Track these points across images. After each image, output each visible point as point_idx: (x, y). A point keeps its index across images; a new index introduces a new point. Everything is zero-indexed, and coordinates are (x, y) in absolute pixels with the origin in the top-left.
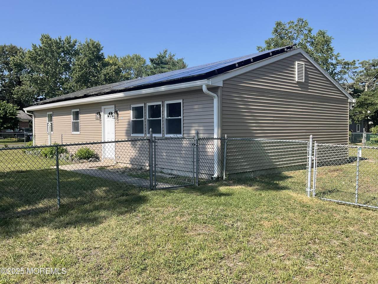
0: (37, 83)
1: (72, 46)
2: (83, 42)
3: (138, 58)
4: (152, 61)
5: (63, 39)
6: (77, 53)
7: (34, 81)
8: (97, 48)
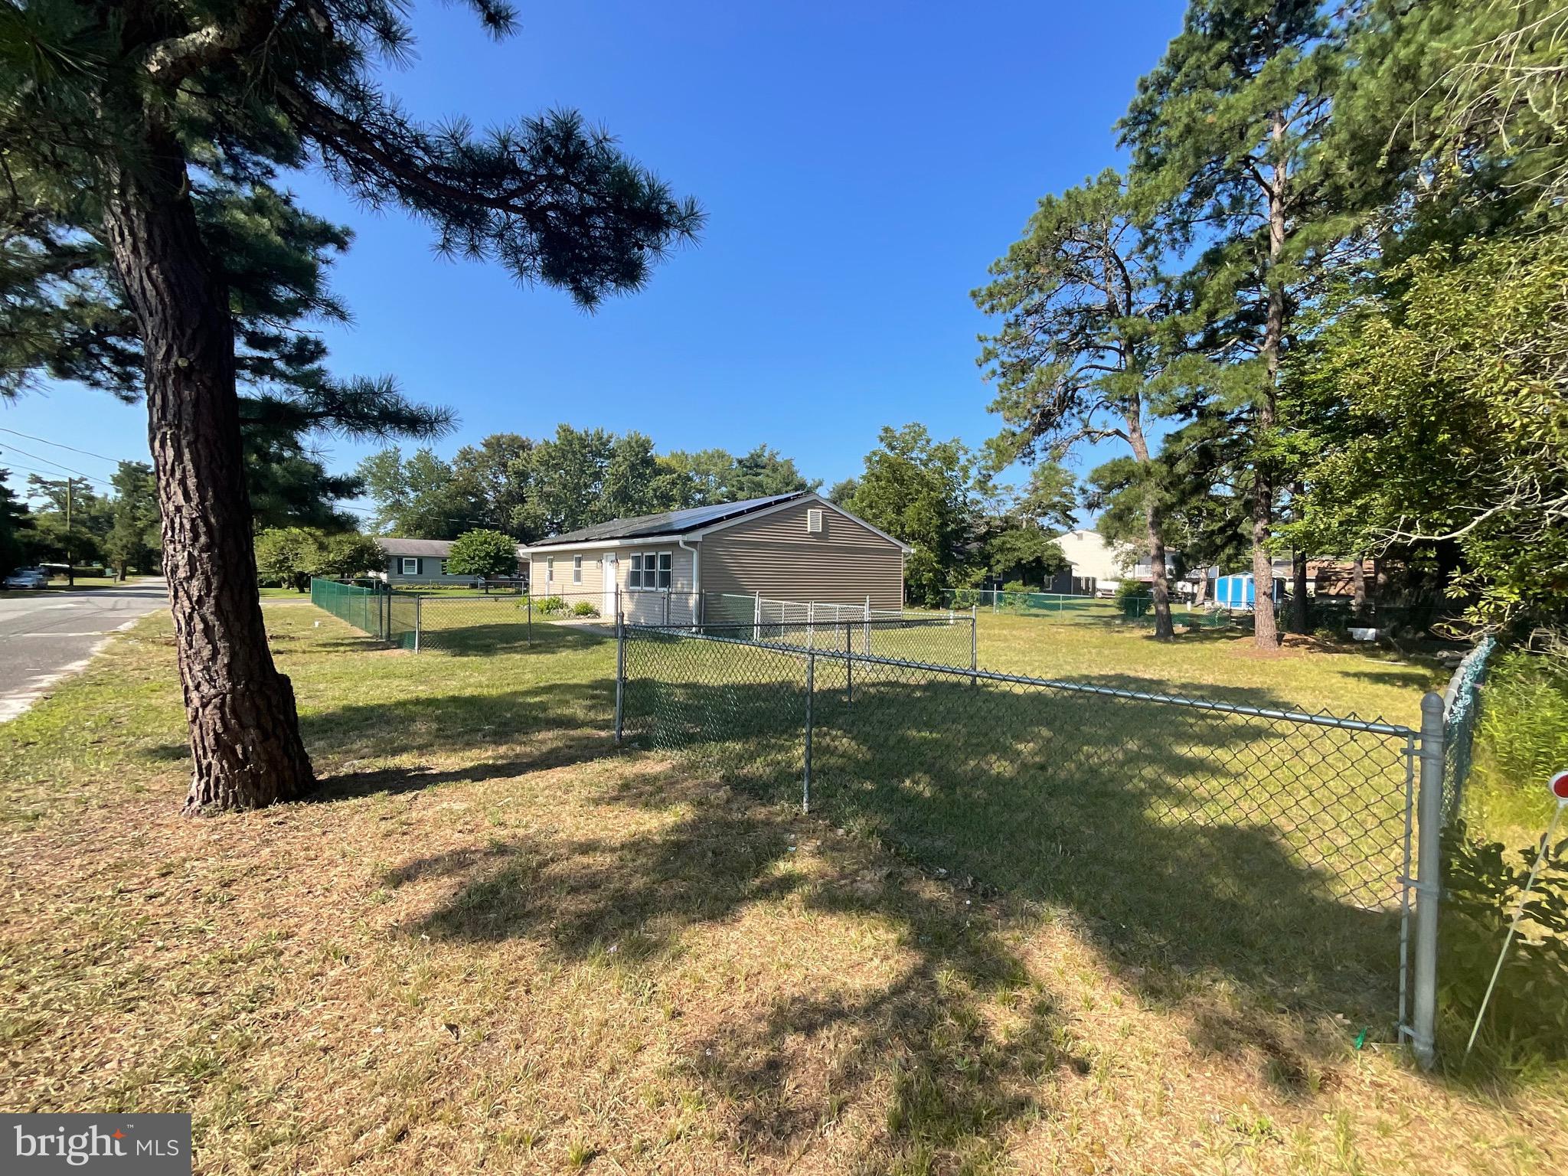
0: (548, 502)
1: (604, 444)
2: (625, 437)
3: (721, 456)
4: (740, 462)
5: (592, 432)
6: (612, 455)
7: (545, 497)
8: (645, 446)
